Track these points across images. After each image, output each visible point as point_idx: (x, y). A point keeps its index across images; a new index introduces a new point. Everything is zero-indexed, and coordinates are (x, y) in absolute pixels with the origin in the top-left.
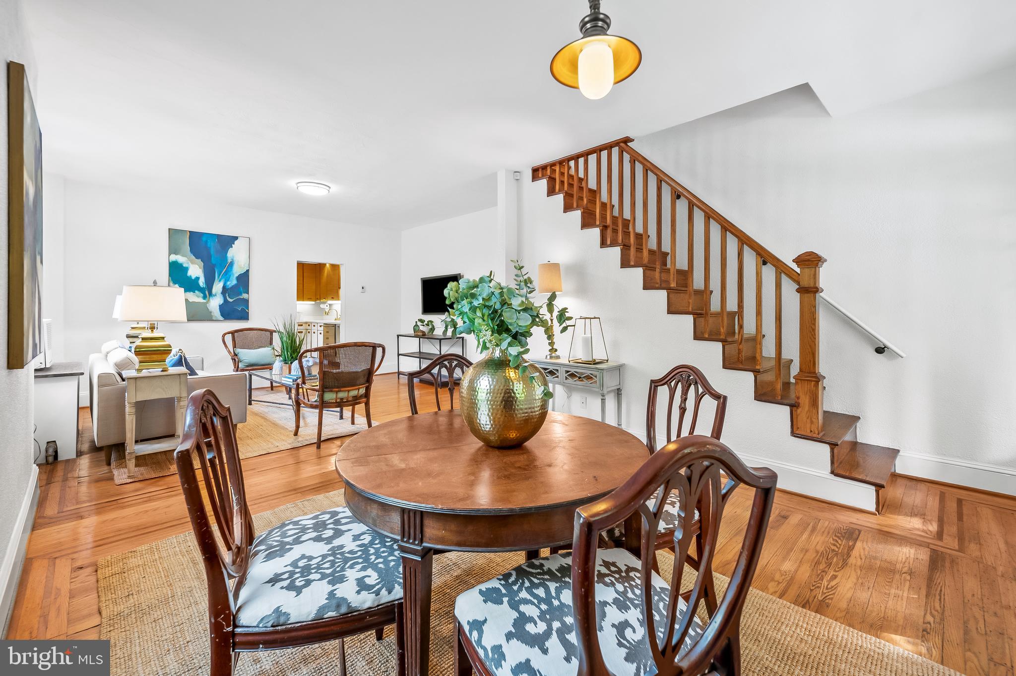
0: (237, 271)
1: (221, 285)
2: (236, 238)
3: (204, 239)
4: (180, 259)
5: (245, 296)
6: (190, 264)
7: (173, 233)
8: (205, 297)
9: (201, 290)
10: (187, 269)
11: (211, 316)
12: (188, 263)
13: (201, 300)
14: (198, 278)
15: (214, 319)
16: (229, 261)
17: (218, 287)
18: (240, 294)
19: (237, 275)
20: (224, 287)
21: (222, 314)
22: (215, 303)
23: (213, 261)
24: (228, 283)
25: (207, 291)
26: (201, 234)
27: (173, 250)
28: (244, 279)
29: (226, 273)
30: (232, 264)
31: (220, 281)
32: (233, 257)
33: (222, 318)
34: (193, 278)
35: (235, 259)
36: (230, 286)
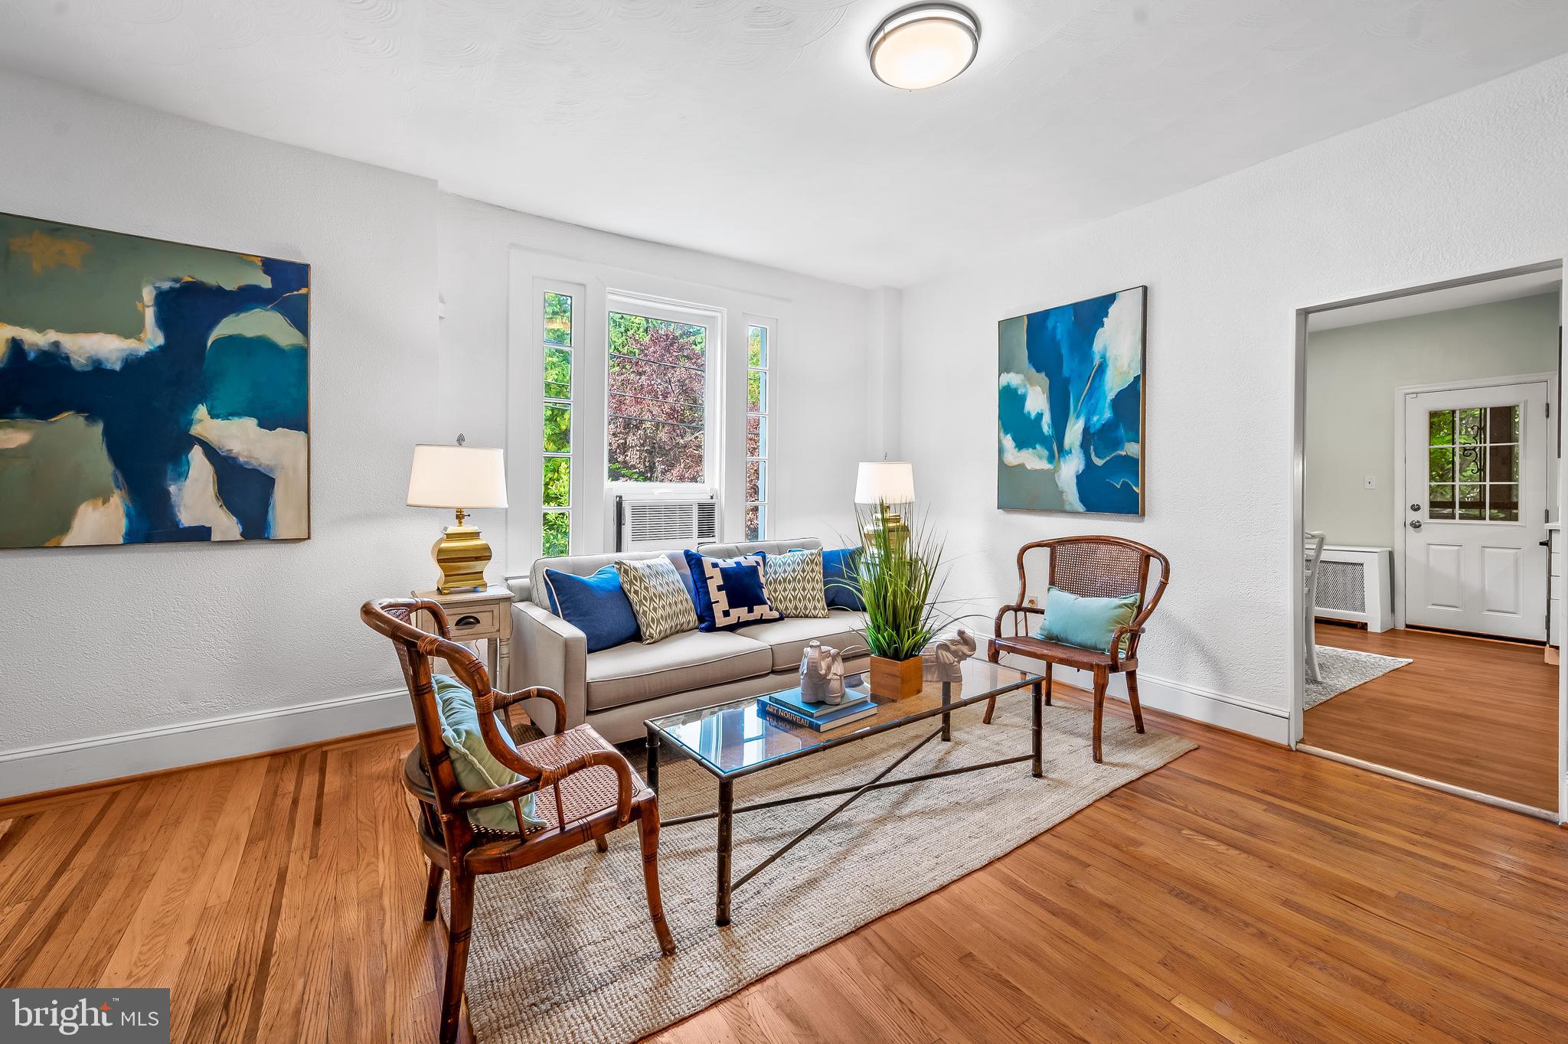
0: (1114, 383)
1: (1080, 426)
2: (1111, 298)
3: (1050, 324)
4: (1013, 379)
5: (1131, 449)
6: (1028, 386)
7: (1005, 326)
8: (1051, 458)
9: (1045, 441)
10: (1023, 399)
11: (1062, 501)
12: (1025, 386)
13: (1044, 465)
14: (1040, 416)
15: (1067, 508)
16: (1097, 361)
17: (1074, 432)
18: (1117, 444)
19: (1111, 395)
20: (1086, 431)
21: (1083, 499)
22: (1069, 470)
23: (1066, 372)
24: (1095, 419)
25: (1056, 448)
26: (1046, 314)
27: (1005, 367)
28: (1131, 401)
29: (1091, 394)
30: (1102, 369)
31: (1078, 417)
32: (1105, 349)
33: (1081, 508)
34: (1033, 415)
35: (1108, 355)
36: (1098, 426)
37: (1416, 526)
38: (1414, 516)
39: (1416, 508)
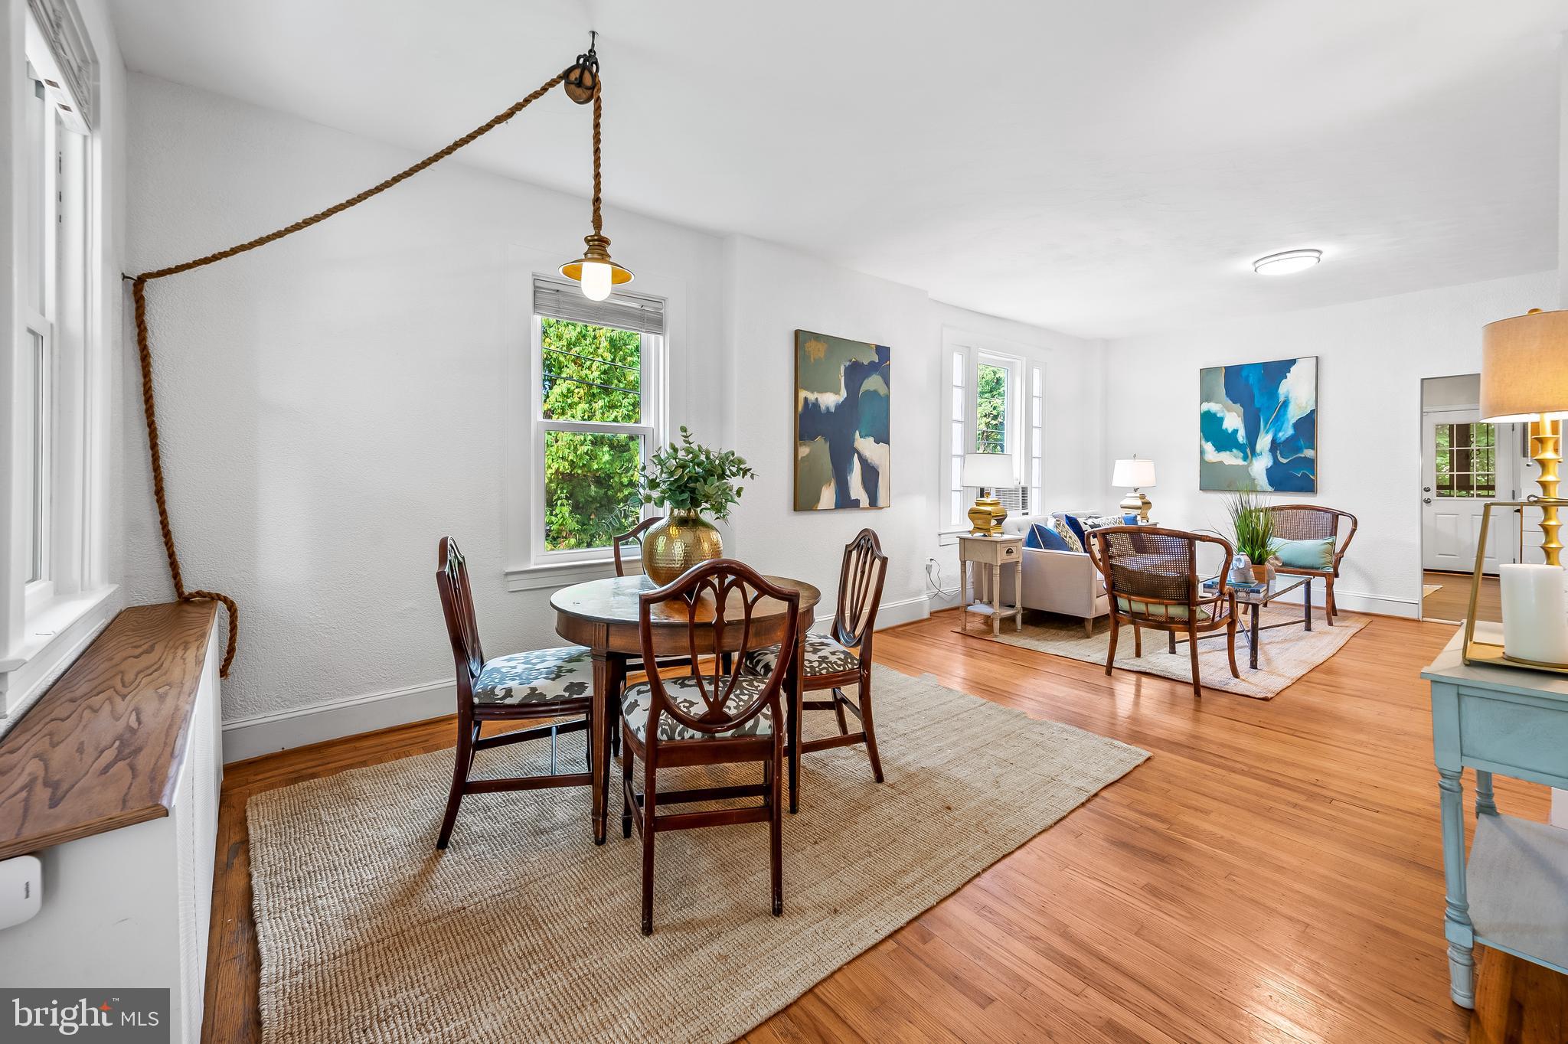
0: (1294, 414)
1: (1269, 438)
2: (1293, 362)
3: (1244, 373)
4: (1213, 407)
5: (1309, 453)
6: (1226, 412)
7: (1206, 373)
8: (1245, 458)
9: (1240, 447)
10: (1221, 420)
11: (1256, 486)
12: (1223, 411)
13: (1241, 462)
14: (1236, 431)
15: (1259, 489)
16: (1282, 399)
17: (1264, 442)
18: (1299, 450)
19: (1293, 421)
20: (1273, 442)
21: (1271, 483)
22: (1260, 466)
23: (1257, 405)
24: (1280, 434)
25: (1249, 449)
26: (1240, 367)
27: (1206, 397)
28: (1308, 426)
29: (1277, 418)
30: (1286, 403)
31: (1267, 432)
32: (1288, 392)
33: (1270, 489)
34: (1230, 431)
35: (1290, 396)
36: (1283, 439)
37: (1428, 501)
38: (1427, 495)
39: (1427, 490)
